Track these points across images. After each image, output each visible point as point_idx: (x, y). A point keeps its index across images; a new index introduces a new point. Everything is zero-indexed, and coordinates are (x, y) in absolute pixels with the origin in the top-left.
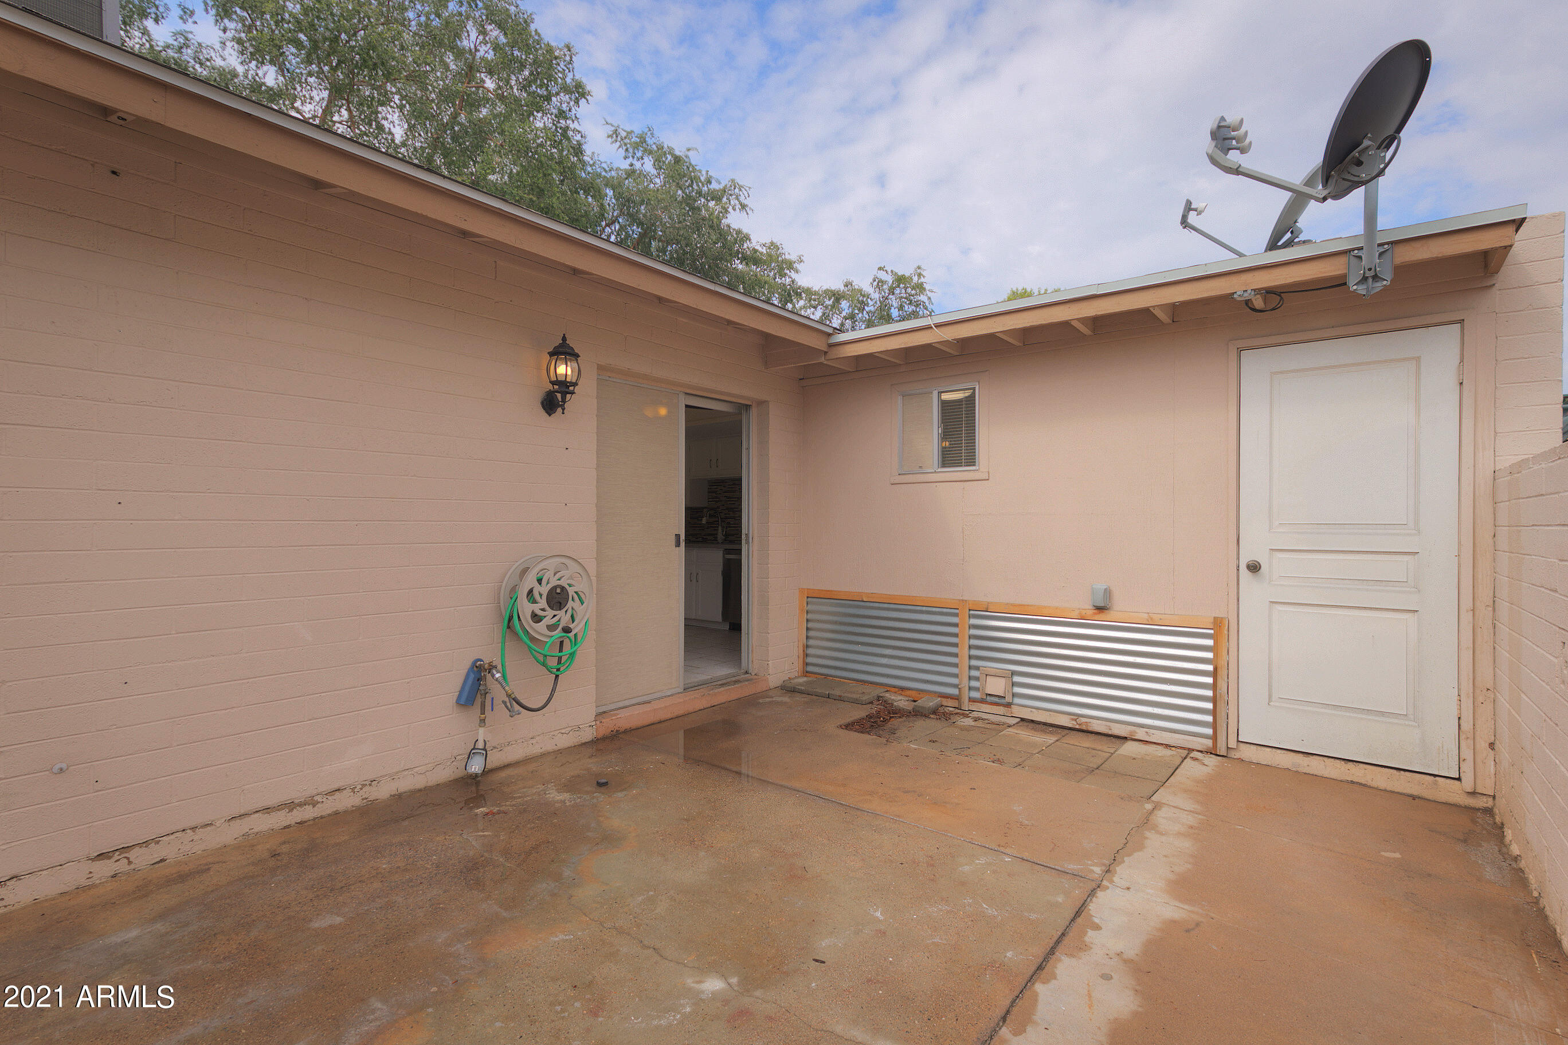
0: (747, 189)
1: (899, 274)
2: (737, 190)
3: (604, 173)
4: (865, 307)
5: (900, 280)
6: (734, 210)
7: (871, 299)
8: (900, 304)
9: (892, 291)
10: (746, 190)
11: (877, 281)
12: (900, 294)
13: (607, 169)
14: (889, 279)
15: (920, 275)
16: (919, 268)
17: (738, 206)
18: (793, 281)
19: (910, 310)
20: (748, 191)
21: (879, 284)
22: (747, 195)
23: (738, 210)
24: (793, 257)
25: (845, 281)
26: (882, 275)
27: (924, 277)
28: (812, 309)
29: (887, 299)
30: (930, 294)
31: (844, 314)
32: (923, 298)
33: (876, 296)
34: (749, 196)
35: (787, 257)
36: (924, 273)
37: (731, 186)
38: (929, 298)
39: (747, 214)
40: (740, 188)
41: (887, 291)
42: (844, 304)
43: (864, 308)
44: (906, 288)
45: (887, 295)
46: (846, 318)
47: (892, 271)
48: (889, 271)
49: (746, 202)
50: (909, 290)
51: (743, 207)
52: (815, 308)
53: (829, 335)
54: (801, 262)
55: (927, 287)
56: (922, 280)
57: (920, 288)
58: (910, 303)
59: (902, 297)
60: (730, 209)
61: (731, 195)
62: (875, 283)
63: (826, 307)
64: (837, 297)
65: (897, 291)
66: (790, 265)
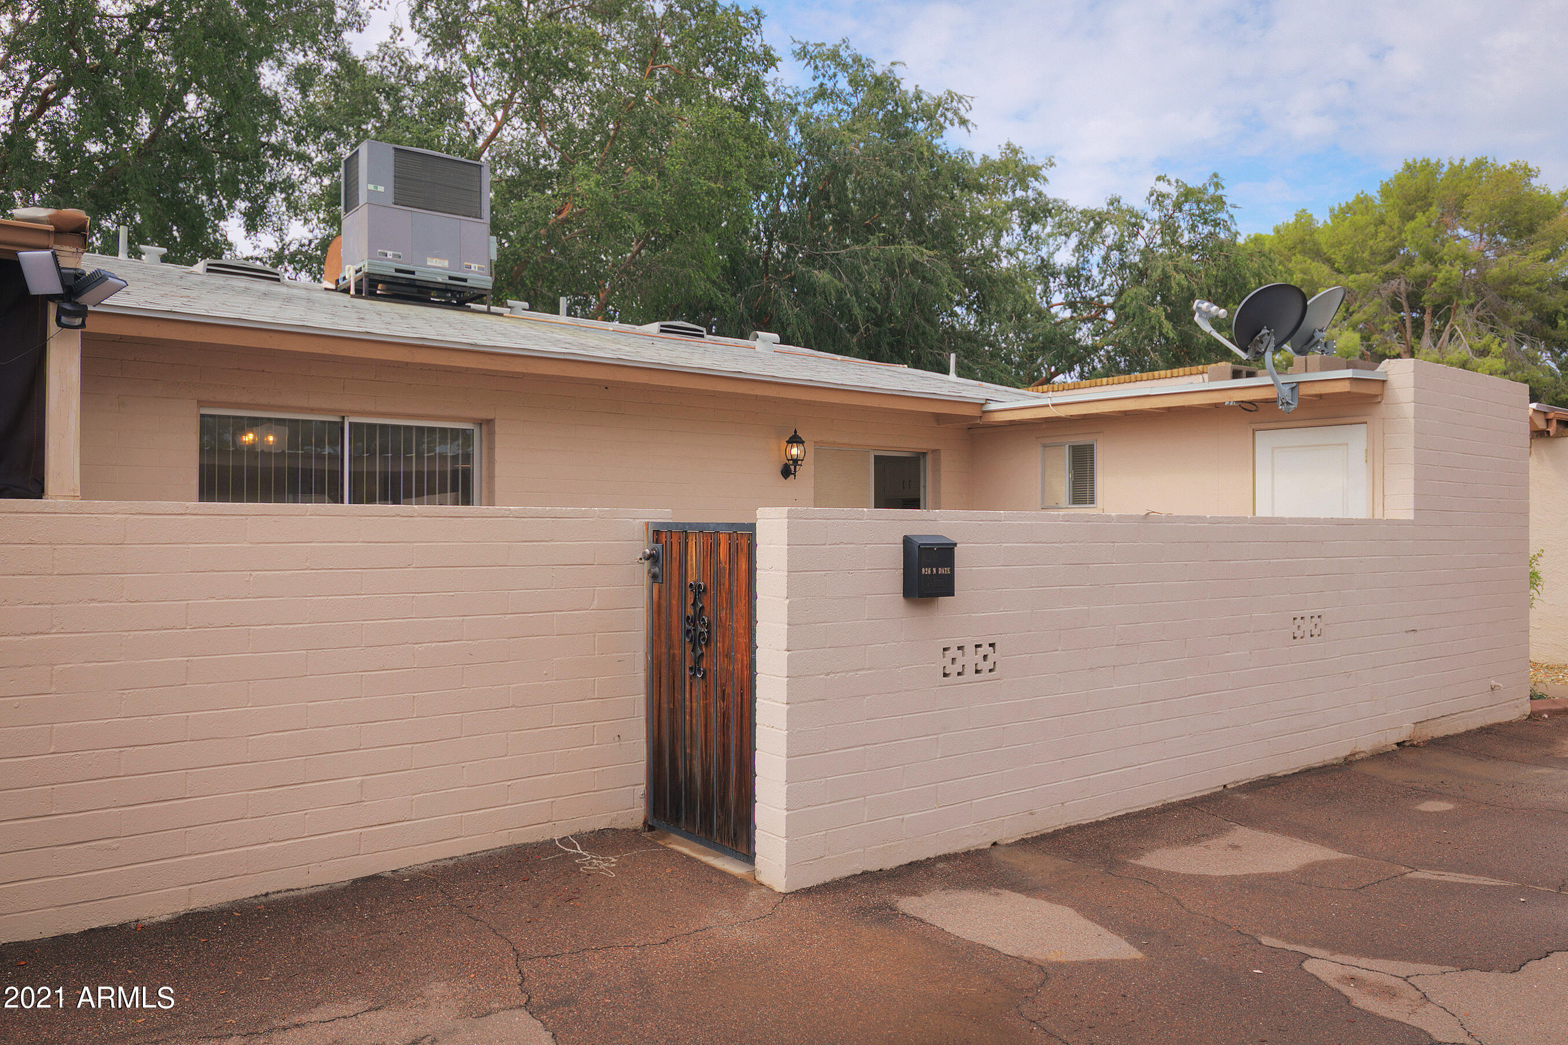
0: (969, 99)
1: (1189, 186)
2: (955, 104)
3: (788, 100)
4: (1140, 231)
5: (1188, 194)
6: (952, 124)
7: (1147, 220)
8: (1191, 222)
9: (1178, 206)
10: (967, 102)
11: (1155, 195)
12: (1190, 210)
13: (792, 95)
14: (1173, 191)
15: (1217, 185)
16: (1216, 175)
17: (956, 121)
18: (1040, 194)
19: (1206, 231)
20: (970, 102)
21: (1160, 199)
22: (968, 108)
23: (957, 125)
24: (1039, 161)
25: (1109, 197)
26: (1162, 187)
27: (1223, 188)
28: (1063, 237)
29: (1171, 217)
30: (1231, 211)
31: (1109, 241)
32: (1223, 216)
33: (1155, 215)
34: (971, 108)
35: (1031, 162)
36: (1223, 183)
37: (947, 99)
38: (1232, 216)
39: (969, 131)
40: (960, 99)
41: (1170, 208)
42: (1109, 230)
43: (1138, 232)
44: (1198, 202)
45: (1171, 212)
46: (1110, 249)
47: (1177, 181)
48: (1173, 180)
49: (967, 116)
50: (1202, 205)
51: (963, 122)
52: (1067, 236)
53: (983, 404)
54: (1051, 166)
55: (1228, 201)
56: (1220, 192)
57: (1219, 202)
58: (1205, 223)
59: (1193, 214)
60: (947, 124)
61: (947, 109)
62: (1153, 198)
63: (1083, 233)
64: (1098, 220)
65: (1186, 207)
66: (1034, 172)
